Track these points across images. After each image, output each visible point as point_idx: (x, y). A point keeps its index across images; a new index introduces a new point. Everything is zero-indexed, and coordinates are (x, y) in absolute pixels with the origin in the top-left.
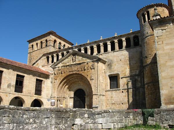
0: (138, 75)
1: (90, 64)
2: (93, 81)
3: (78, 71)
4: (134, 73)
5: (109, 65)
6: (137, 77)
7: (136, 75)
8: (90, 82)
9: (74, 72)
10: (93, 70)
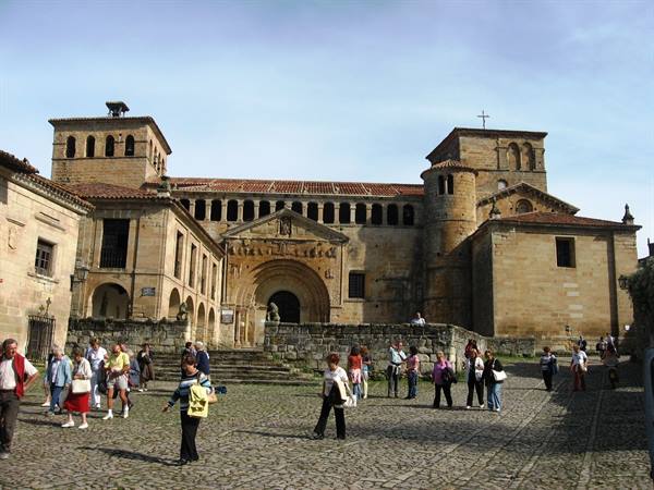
0: (407, 280)
1: (327, 246)
2: (333, 281)
3: (297, 256)
4: (401, 275)
5: (352, 250)
6: (405, 283)
7: (403, 279)
8: (326, 282)
9: (287, 257)
10: (332, 260)
